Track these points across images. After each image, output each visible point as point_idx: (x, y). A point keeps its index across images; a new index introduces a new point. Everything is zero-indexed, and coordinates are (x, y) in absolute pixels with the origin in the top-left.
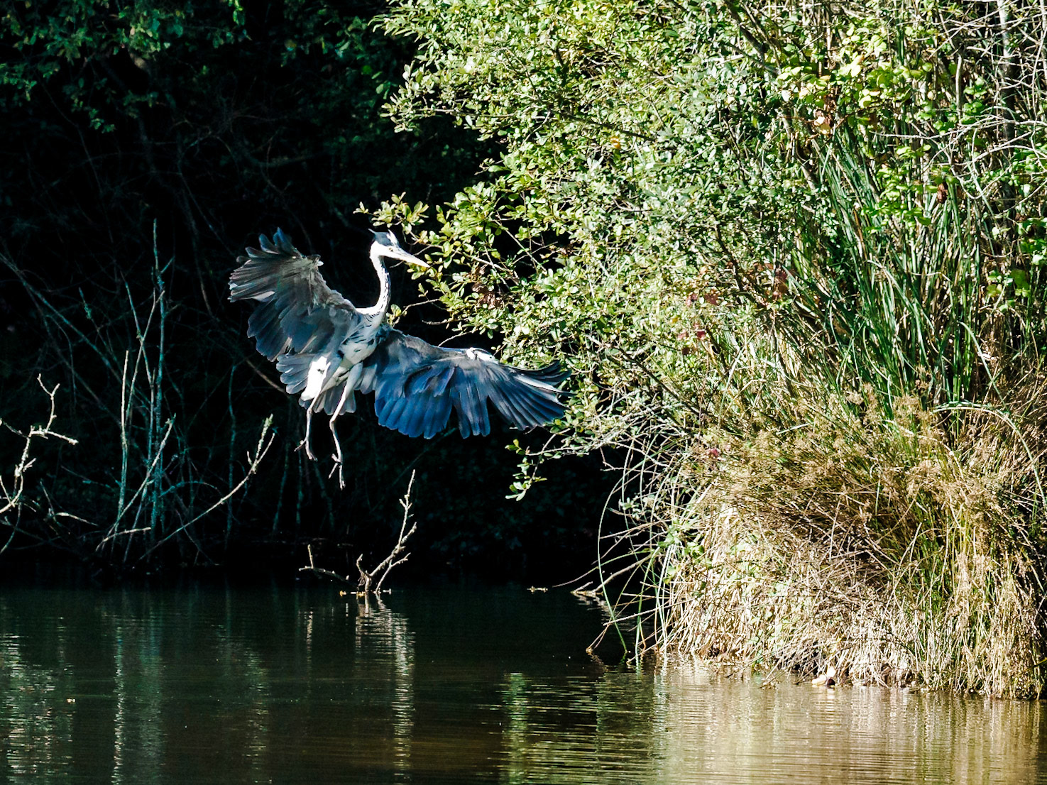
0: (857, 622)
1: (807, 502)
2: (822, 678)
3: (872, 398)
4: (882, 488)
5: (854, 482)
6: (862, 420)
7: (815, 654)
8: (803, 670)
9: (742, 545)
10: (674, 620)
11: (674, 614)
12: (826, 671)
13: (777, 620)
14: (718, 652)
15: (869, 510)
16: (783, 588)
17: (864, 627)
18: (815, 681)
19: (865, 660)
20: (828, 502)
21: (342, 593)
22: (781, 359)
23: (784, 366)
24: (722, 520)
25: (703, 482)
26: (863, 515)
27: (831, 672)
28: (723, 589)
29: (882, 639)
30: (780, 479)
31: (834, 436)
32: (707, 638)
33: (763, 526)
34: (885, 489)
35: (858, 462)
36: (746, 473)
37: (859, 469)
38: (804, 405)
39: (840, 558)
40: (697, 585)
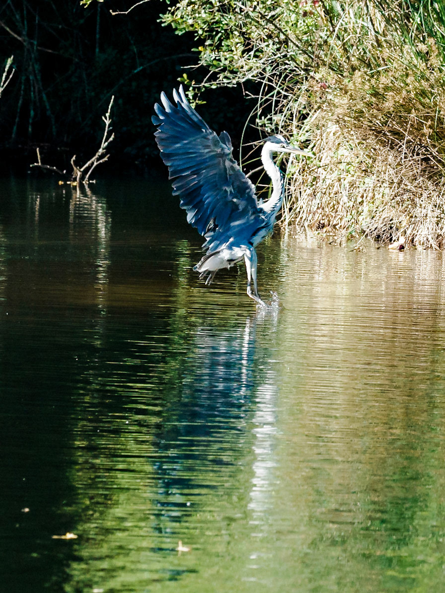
0: (421, 205)
1: (387, 121)
2: (396, 245)
3: (434, 48)
4: (439, 111)
5: (421, 107)
6: (427, 64)
7: (391, 228)
8: (382, 238)
9: (342, 151)
10: (293, 203)
11: (293, 199)
12: (398, 240)
13: (365, 204)
14: (323, 227)
15: (430, 127)
16: (370, 181)
17: (426, 208)
18: (390, 246)
19: (425, 232)
20: (403, 121)
21: (61, 183)
22: (371, 20)
23: (373, 25)
24: (328, 134)
25: (316, 107)
26: (426, 130)
27: (402, 241)
28: (328, 182)
29: (437, 217)
30: (369, 105)
31: (407, 75)
32: (317, 216)
33: (357, 138)
34: (441, 113)
35: (423, 93)
36: (345, 100)
37: (424, 98)
38: (386, 52)
39: (410, 161)
40: (310, 179)
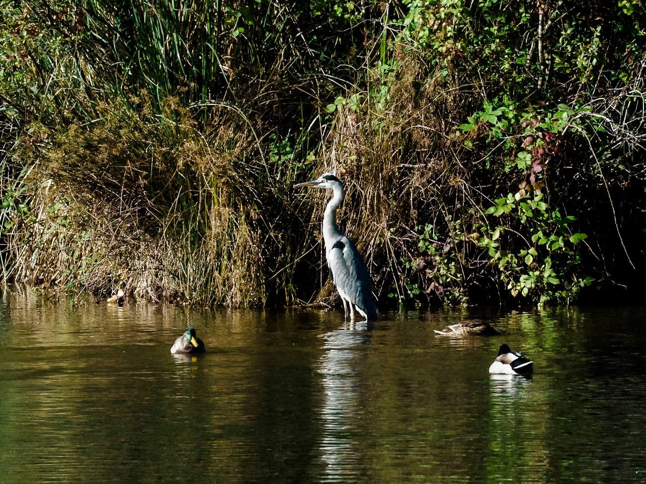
0: (139, 257)
1: (102, 173)
2: (114, 298)
3: (147, 99)
4: (154, 162)
5: (135, 158)
6: (140, 115)
7: (110, 281)
8: (101, 293)
9: (58, 206)
10: (12, 260)
11: (11, 255)
12: (117, 293)
13: (84, 258)
14: (42, 281)
15: (145, 178)
16: (87, 235)
17: (145, 262)
18: (109, 300)
19: (145, 284)
20: (117, 173)
22: (82, 73)
23: (84, 77)
24: (44, 188)
25: (29, 162)
26: (142, 182)
27: (121, 293)
28: (45, 237)
29: (156, 269)
30: (83, 158)
31: (121, 126)
32: (35, 272)
33: (73, 191)
34: (157, 163)
35: (137, 145)
36: (60, 154)
37: (138, 149)
38: (99, 104)
39: (127, 212)
40: (27, 234)
